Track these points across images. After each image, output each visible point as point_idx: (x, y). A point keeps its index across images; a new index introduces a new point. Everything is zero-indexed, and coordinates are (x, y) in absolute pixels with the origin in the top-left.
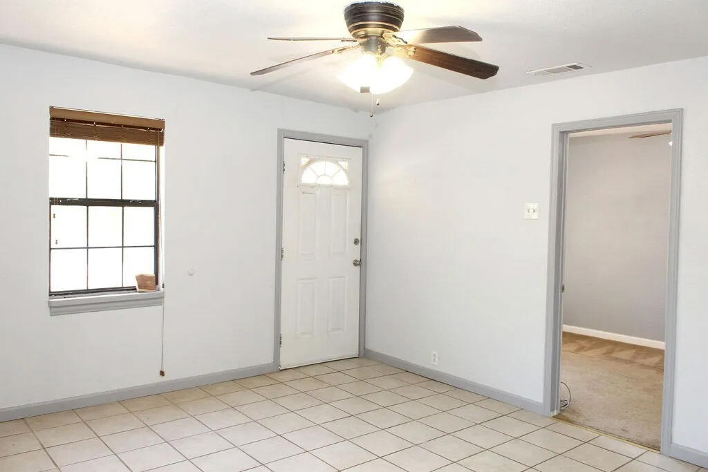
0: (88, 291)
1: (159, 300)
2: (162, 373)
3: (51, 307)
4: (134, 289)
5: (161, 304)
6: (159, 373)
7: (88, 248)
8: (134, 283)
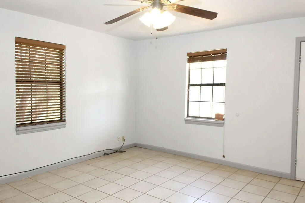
0: (199, 117)
1: (222, 125)
2: (224, 156)
3: (185, 121)
4: (213, 119)
5: (223, 126)
6: (222, 156)
7: (200, 102)
8: (214, 117)
